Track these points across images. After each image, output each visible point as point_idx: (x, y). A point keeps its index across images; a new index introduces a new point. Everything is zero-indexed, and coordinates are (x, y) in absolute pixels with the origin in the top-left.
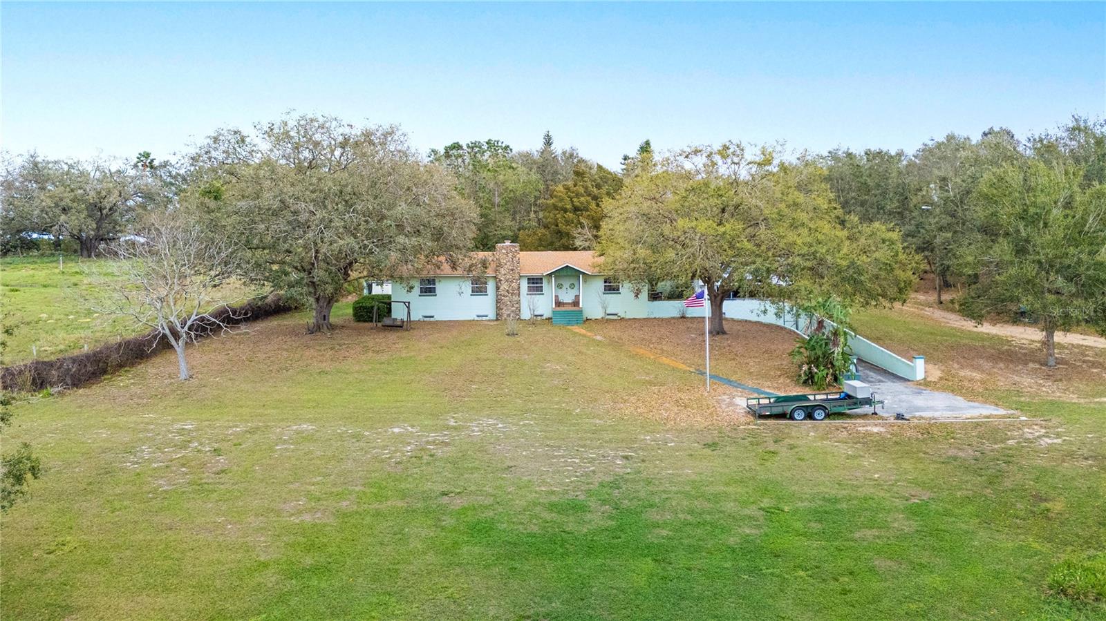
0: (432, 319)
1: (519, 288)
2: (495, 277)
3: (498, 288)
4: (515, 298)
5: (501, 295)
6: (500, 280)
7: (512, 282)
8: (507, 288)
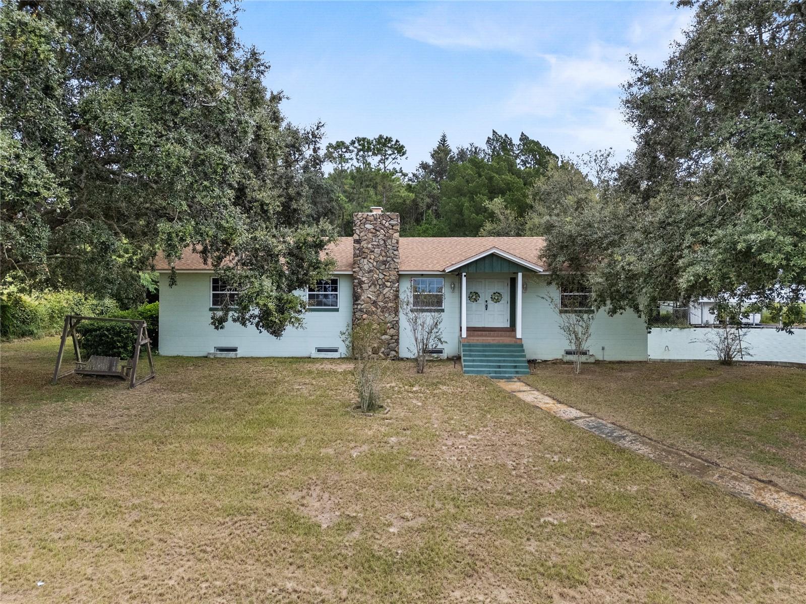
0: (232, 355)
1: (397, 297)
2: (352, 277)
3: (356, 298)
4: (390, 318)
5: (361, 310)
6: (361, 283)
7: (384, 286)
8: (374, 298)
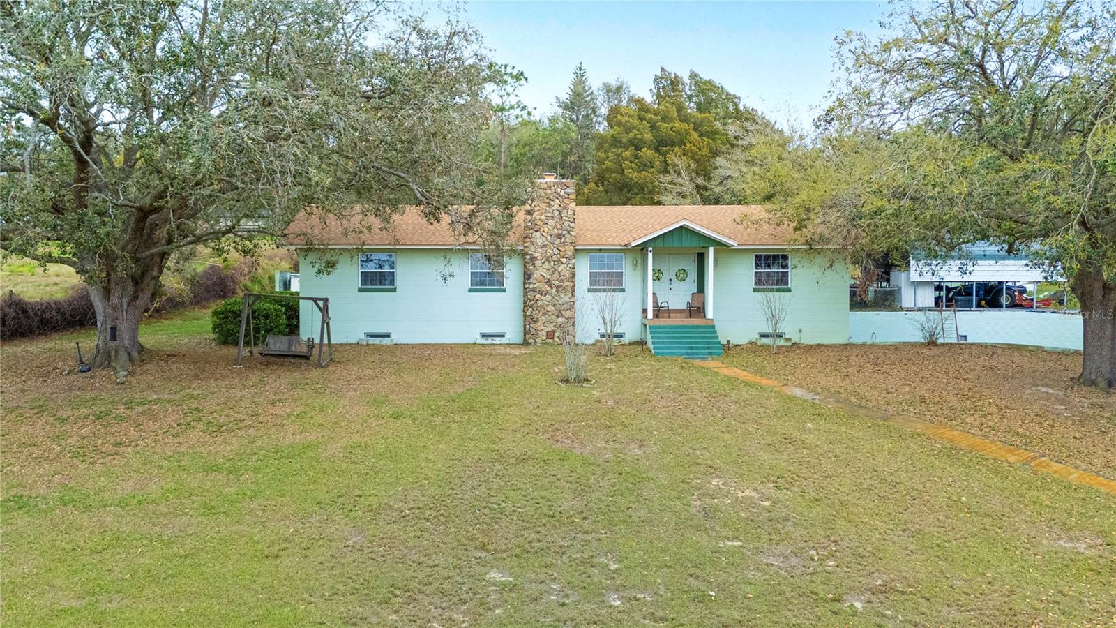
0: (385, 341)
1: (574, 275)
2: (522, 253)
3: (527, 276)
4: (565, 298)
5: (534, 290)
6: (533, 259)
7: (559, 262)
8: (548, 277)
